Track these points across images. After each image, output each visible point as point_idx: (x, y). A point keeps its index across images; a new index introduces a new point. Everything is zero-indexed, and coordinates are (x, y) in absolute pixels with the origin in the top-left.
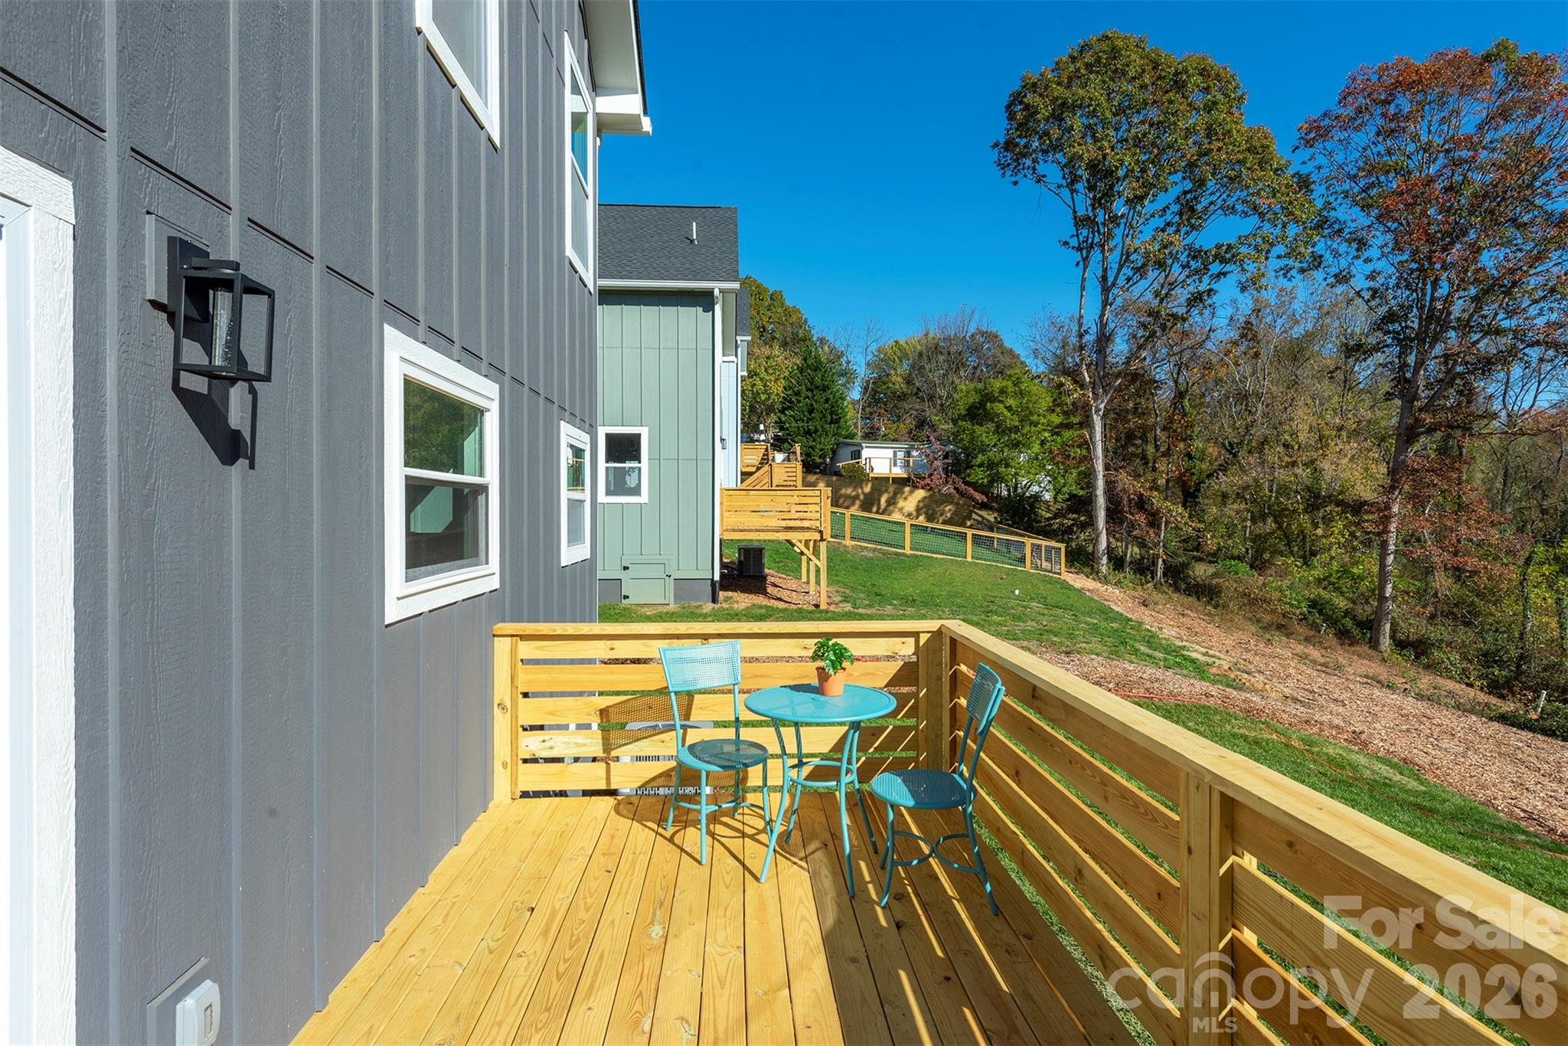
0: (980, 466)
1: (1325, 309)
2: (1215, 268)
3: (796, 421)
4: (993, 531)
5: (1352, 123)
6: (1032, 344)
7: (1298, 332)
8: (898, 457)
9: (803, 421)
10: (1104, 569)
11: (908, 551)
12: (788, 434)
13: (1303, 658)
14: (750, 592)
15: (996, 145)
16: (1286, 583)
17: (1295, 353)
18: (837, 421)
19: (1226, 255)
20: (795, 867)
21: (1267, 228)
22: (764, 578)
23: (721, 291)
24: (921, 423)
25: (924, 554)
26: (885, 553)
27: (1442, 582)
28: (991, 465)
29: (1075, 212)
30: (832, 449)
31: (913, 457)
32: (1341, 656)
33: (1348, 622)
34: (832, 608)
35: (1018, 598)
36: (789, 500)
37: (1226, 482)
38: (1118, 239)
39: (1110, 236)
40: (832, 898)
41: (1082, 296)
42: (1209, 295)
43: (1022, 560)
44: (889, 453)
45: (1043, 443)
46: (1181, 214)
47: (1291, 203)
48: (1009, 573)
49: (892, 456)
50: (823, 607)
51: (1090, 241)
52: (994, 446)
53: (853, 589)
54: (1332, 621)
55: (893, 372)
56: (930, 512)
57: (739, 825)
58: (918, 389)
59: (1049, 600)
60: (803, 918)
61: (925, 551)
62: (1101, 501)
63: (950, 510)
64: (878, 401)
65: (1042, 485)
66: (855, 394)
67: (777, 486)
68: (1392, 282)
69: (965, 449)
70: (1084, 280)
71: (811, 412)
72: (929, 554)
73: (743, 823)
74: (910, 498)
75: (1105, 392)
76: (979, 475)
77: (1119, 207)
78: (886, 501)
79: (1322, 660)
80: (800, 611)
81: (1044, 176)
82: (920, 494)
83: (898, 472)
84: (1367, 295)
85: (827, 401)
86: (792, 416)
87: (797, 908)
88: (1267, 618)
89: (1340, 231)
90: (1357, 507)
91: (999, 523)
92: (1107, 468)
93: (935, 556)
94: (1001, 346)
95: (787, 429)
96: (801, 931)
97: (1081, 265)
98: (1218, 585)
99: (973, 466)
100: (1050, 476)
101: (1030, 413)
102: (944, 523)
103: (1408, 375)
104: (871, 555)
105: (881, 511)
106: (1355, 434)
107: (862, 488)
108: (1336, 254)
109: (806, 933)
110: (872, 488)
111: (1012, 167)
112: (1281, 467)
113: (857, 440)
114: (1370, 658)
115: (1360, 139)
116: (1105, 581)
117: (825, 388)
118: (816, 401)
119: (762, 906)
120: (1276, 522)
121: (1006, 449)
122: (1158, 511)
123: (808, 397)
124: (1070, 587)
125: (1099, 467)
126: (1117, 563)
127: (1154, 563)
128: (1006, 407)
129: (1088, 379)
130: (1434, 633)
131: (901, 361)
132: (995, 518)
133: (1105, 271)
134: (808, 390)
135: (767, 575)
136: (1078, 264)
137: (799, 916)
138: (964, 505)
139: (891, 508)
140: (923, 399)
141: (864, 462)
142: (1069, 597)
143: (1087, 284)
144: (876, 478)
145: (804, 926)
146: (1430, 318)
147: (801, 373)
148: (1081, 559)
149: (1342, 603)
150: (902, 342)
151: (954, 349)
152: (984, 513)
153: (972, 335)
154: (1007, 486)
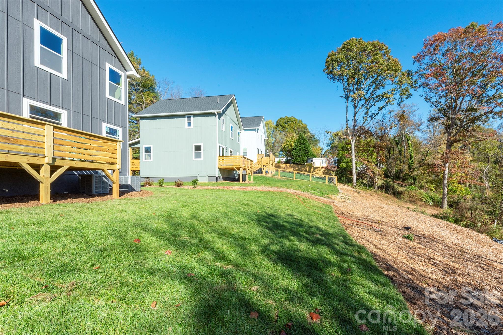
10: (355, 185)
18: (307, 153)
43: (325, 181)
49: (322, 161)
62: (354, 166)
113: (312, 157)
118: (302, 147)
125: (353, 157)
129: (349, 133)
134: (299, 144)
141: (313, 163)
144: (316, 167)
147: (298, 140)
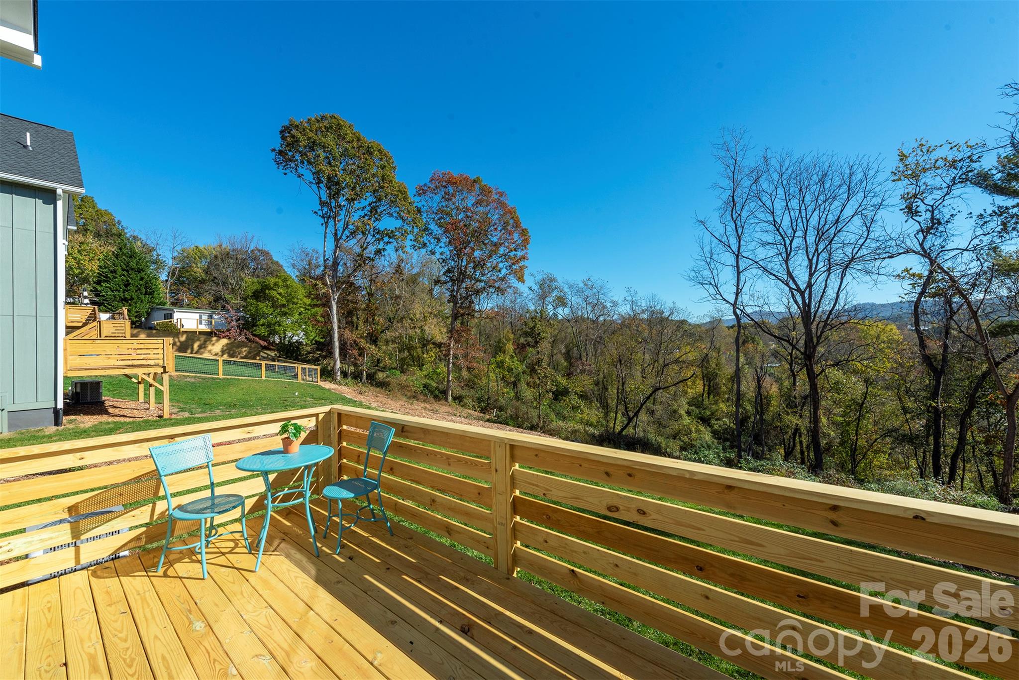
0: (262, 325)
1: (424, 264)
2: (386, 239)
3: (113, 291)
4: (275, 361)
5: (434, 191)
6: (291, 261)
7: (415, 271)
8: (203, 319)
9: (119, 291)
10: (339, 378)
11: (221, 376)
12: (104, 300)
13: (425, 408)
14: (93, 414)
15: (274, 150)
16: (414, 378)
17: (413, 280)
18: (151, 293)
19: (391, 235)
20: (272, 556)
21: (406, 227)
22: (103, 403)
23: (64, 192)
24: (217, 299)
25: (233, 377)
26: (204, 379)
27: (465, 373)
28: (269, 325)
29: (320, 198)
30: (147, 312)
31: (214, 319)
32: (436, 406)
33: (437, 392)
34: (174, 416)
35: (298, 397)
36: (130, 346)
37: (389, 335)
38: (342, 217)
39: (337, 214)
40: (306, 562)
41: (325, 241)
42: (384, 251)
43: (296, 376)
44: (197, 316)
45: (300, 314)
46: (371, 212)
47: (415, 219)
48: (289, 384)
49: (198, 318)
50: (166, 416)
51: (328, 214)
52: (271, 314)
53: (186, 403)
54: (432, 392)
55: (194, 266)
56: (231, 352)
57: (216, 550)
58: (215, 277)
59: (314, 396)
60: (296, 577)
61: (232, 375)
62: (337, 344)
63: (245, 351)
64: (182, 283)
65: (300, 336)
66: (163, 277)
67: (106, 336)
68: (448, 257)
69: (252, 315)
70: (326, 233)
71: (127, 285)
72: (236, 377)
73: (218, 548)
74: (217, 344)
75: (338, 290)
76: (263, 331)
77: (342, 201)
78: (198, 346)
79: (431, 408)
80: (146, 422)
81: (302, 175)
82: (224, 341)
83: (204, 328)
84: (441, 261)
85: (142, 279)
86: (108, 287)
87: (289, 574)
88: (409, 394)
89: (431, 233)
90: (439, 345)
91: (278, 357)
92: (339, 328)
93: (240, 378)
94: (271, 259)
95: (103, 296)
96: (300, 583)
97: (324, 225)
98: (389, 381)
99: (258, 325)
100: (304, 331)
101: (293, 297)
102: (242, 358)
103: (455, 294)
104: (193, 380)
105: (194, 352)
106: (435, 316)
107: (178, 338)
108: (431, 243)
109: (303, 583)
110: (186, 338)
111: (283, 164)
112: (411, 329)
113: (167, 306)
114: (445, 405)
115: (437, 198)
116: (340, 384)
117: (139, 271)
118: (132, 279)
119: (265, 582)
120: (408, 352)
121: (279, 316)
122: (364, 348)
123: (124, 275)
124: (323, 389)
125: (336, 327)
126: (345, 374)
127: (362, 374)
128: (278, 293)
129: (329, 283)
130: (464, 393)
131: (200, 259)
132: (276, 354)
133: (336, 230)
134: (123, 270)
135: (105, 401)
136: (322, 224)
137: (292, 577)
138: (255, 348)
139: (202, 350)
140: (218, 284)
141: (175, 321)
142: (324, 394)
143: (327, 235)
144: (186, 332)
145: (299, 580)
146: (461, 273)
147: (117, 258)
148: (327, 374)
149: (434, 385)
150: (201, 247)
151: (240, 256)
152: (269, 352)
153: (252, 250)
154: (279, 336)
